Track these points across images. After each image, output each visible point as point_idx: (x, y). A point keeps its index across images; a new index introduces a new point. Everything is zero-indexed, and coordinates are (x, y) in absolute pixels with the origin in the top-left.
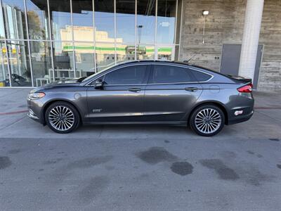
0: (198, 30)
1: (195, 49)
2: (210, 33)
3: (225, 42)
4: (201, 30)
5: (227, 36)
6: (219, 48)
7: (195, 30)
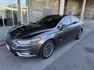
0: (37, 2)
1: (36, 9)
2: (40, 4)
3: (44, 8)
4: (38, 3)
5: (44, 6)
6: (43, 10)
7: (36, 2)
